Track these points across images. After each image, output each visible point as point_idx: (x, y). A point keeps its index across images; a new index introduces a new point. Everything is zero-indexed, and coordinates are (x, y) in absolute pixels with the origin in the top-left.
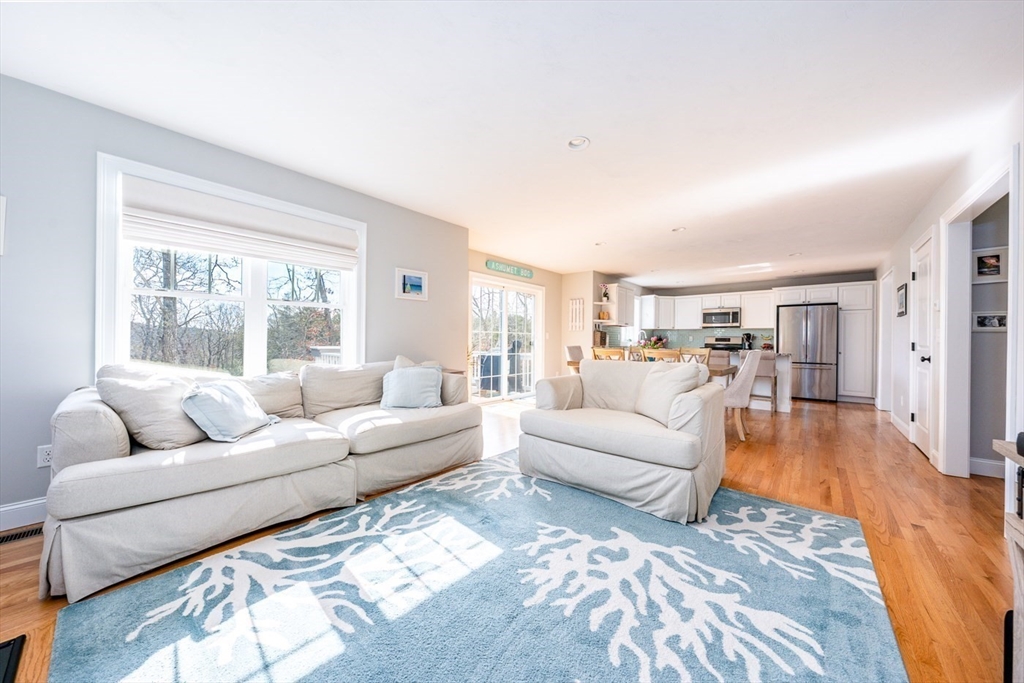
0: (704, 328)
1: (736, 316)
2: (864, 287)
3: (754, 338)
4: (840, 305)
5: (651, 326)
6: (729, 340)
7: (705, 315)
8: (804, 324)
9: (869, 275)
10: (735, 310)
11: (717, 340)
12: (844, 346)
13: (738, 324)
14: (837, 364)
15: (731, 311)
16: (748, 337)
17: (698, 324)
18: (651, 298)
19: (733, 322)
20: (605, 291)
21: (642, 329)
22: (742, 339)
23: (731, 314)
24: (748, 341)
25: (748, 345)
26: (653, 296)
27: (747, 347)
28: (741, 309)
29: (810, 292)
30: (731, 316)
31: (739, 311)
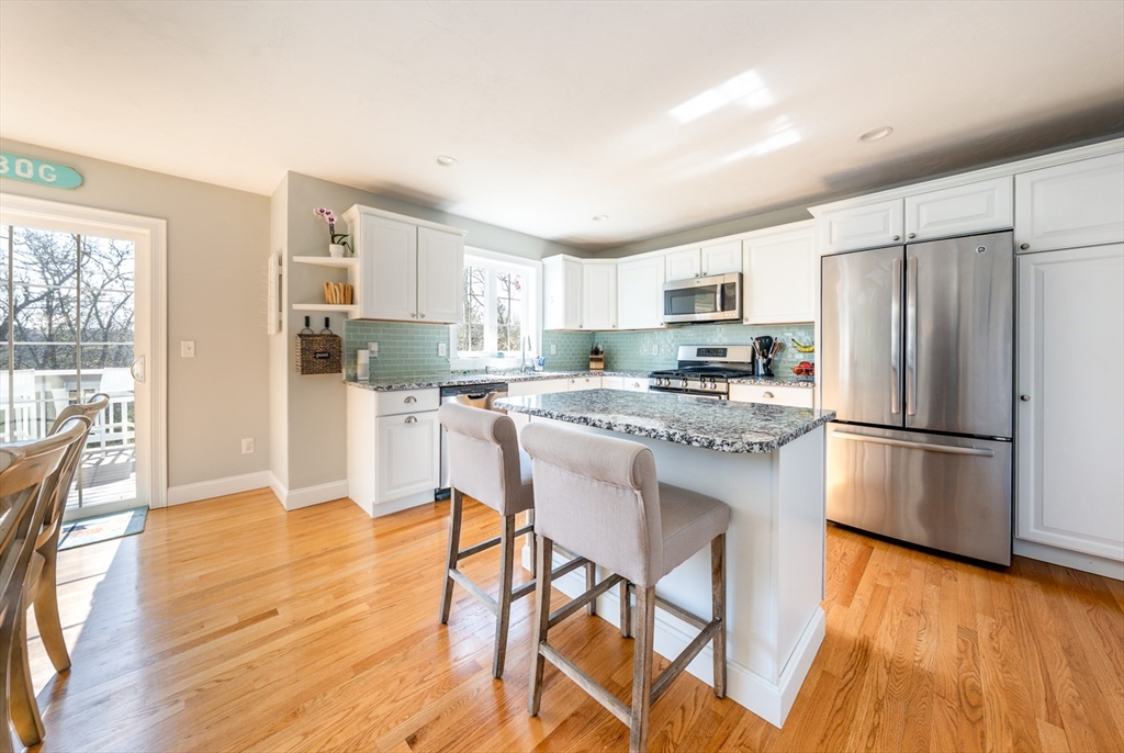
0: (671, 324)
1: (729, 295)
3: (782, 347)
5: (556, 321)
6: (723, 352)
7: (671, 295)
8: (895, 308)
10: (728, 280)
12: (1040, 375)
13: (734, 314)
14: (1013, 440)
15: (719, 282)
16: (767, 345)
17: (655, 316)
18: (558, 261)
19: (723, 309)
20: (332, 228)
21: (547, 332)
22: (750, 348)
23: (719, 289)
24: (764, 356)
25: (765, 366)
26: (561, 255)
27: (761, 371)
28: (741, 275)
29: (918, 205)
30: (718, 296)
31: (736, 280)
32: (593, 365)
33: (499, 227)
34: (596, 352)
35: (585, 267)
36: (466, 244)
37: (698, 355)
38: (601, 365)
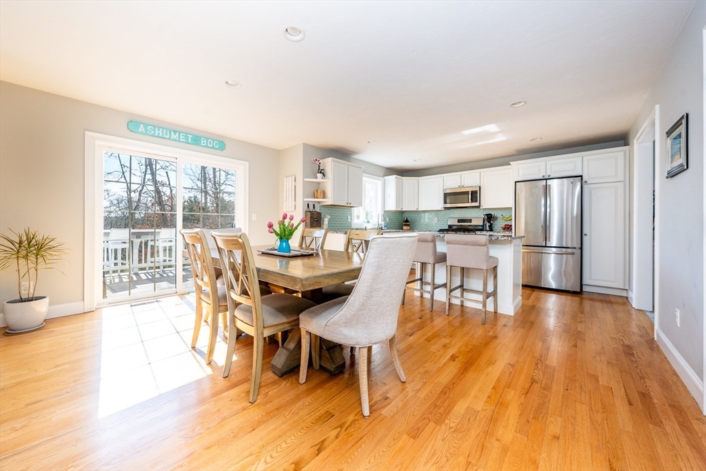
0: (447, 208)
1: (475, 196)
2: (614, 155)
3: (496, 218)
4: (584, 179)
5: (392, 206)
6: (470, 221)
7: (446, 195)
8: (543, 202)
9: (620, 139)
10: (474, 189)
11: (459, 221)
13: (477, 204)
14: (581, 248)
15: (470, 190)
16: (490, 218)
17: (439, 204)
18: (392, 179)
19: (472, 202)
20: (319, 166)
21: (385, 211)
22: (482, 219)
23: (470, 193)
24: (489, 222)
25: (489, 226)
26: (395, 176)
27: (488, 229)
28: (480, 187)
29: (551, 164)
30: (470, 196)
31: (478, 190)
32: (405, 228)
33: (375, 165)
34: (407, 221)
35: (404, 181)
36: (364, 172)
37: (458, 222)
38: (408, 228)
